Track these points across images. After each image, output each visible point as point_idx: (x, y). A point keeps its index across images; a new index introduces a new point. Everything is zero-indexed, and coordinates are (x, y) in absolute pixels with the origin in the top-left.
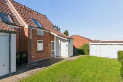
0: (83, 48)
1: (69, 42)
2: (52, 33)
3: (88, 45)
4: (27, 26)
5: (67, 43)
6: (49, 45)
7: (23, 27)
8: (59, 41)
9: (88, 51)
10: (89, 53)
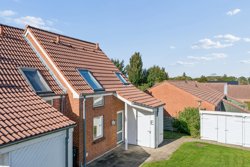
0: (184, 119)
1: (157, 114)
2: (119, 97)
3: (197, 110)
4: (75, 95)
5: (153, 117)
6: (113, 122)
7: (67, 95)
8: (135, 111)
9: (198, 127)
10: (198, 133)
